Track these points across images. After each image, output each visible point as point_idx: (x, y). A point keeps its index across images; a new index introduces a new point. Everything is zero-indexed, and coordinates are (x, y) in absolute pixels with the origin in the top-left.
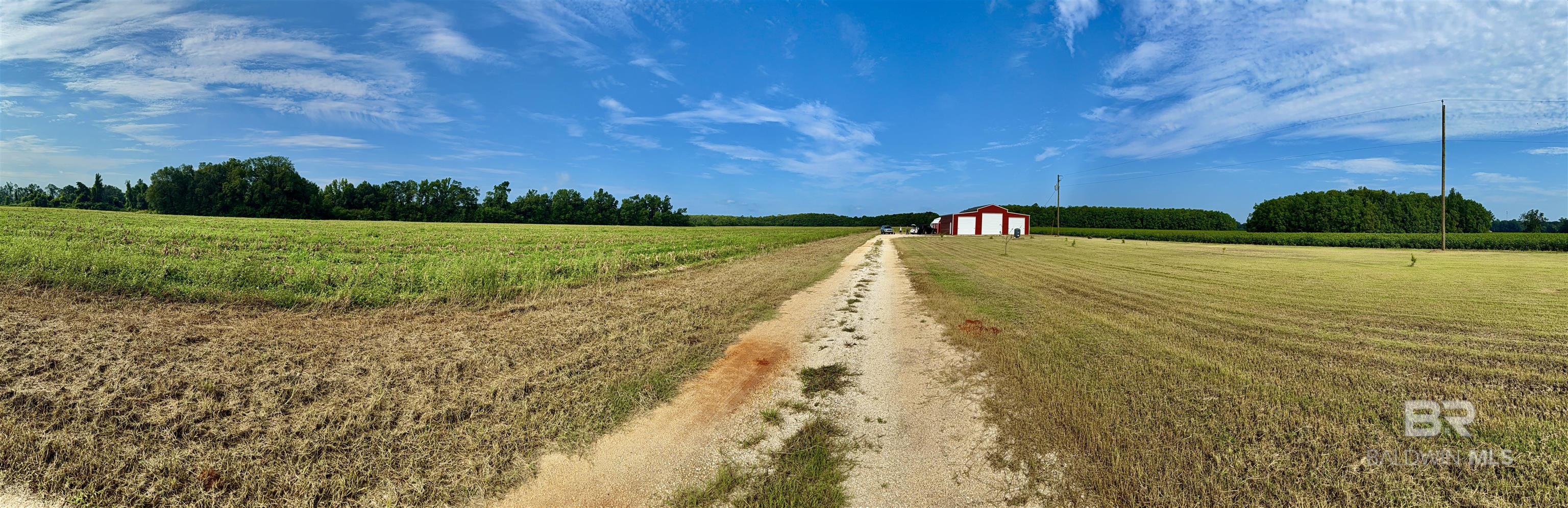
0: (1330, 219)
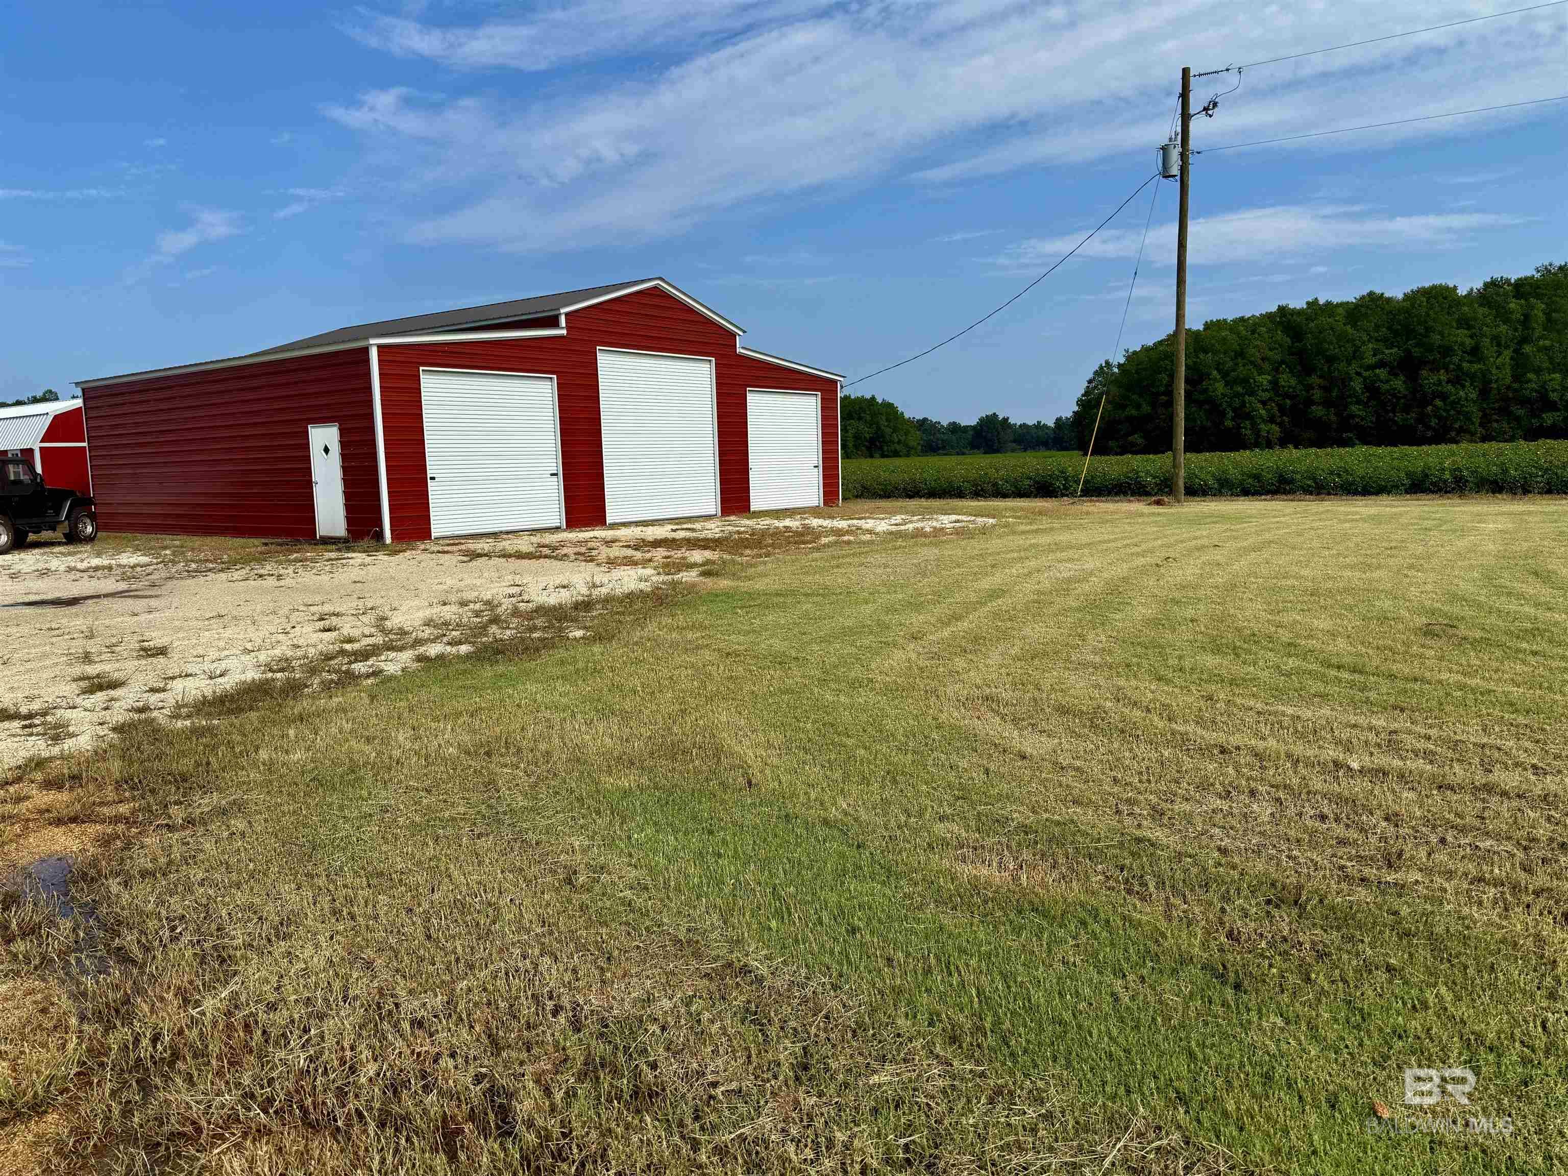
0: (1484, 393)
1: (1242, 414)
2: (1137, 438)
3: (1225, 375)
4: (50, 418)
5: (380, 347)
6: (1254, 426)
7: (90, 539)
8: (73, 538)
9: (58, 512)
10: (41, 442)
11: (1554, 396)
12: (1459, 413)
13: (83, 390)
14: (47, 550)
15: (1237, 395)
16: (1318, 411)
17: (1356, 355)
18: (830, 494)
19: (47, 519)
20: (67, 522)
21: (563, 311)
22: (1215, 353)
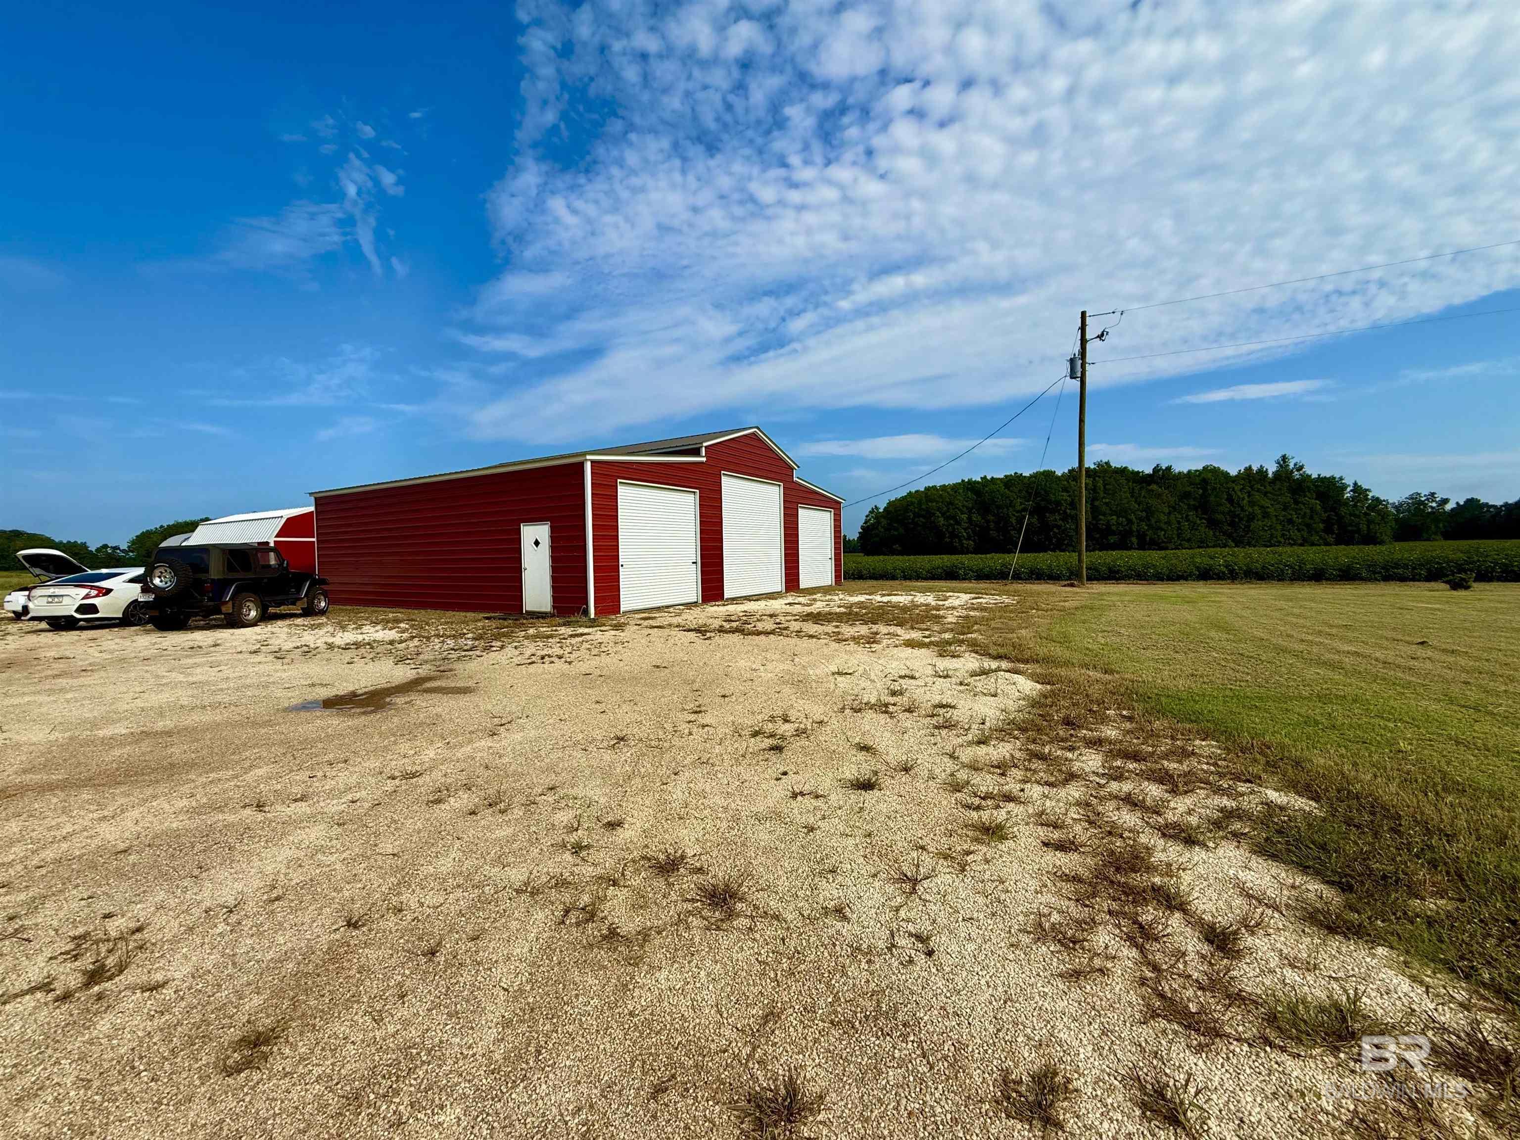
1: (953, 535)
2: (896, 547)
3: (943, 514)
4: (284, 520)
5: (593, 462)
6: (960, 541)
7: (322, 612)
8: (309, 612)
9: (299, 590)
10: (276, 537)
11: (1114, 528)
12: (1067, 536)
13: (316, 499)
14: (288, 622)
15: (951, 525)
16: (993, 533)
17: (1011, 505)
18: (837, 577)
19: (290, 596)
20: (305, 599)
21: (705, 444)
22: (937, 502)
